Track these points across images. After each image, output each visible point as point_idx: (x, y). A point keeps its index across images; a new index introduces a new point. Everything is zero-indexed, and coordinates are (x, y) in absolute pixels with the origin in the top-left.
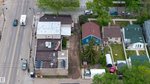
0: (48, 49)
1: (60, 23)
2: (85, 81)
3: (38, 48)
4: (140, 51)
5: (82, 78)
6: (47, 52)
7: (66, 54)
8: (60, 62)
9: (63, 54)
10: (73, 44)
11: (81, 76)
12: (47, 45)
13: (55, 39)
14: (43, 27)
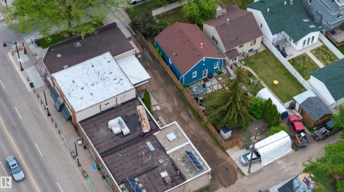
0: (126, 139)
1: (108, 55)
2: (256, 178)
3: (99, 146)
4: (314, 50)
5: (243, 174)
6: (130, 148)
7: (176, 132)
8: (178, 160)
9: (172, 136)
10: (162, 97)
11: (239, 169)
12: (116, 130)
13: (123, 104)
14: (75, 85)
